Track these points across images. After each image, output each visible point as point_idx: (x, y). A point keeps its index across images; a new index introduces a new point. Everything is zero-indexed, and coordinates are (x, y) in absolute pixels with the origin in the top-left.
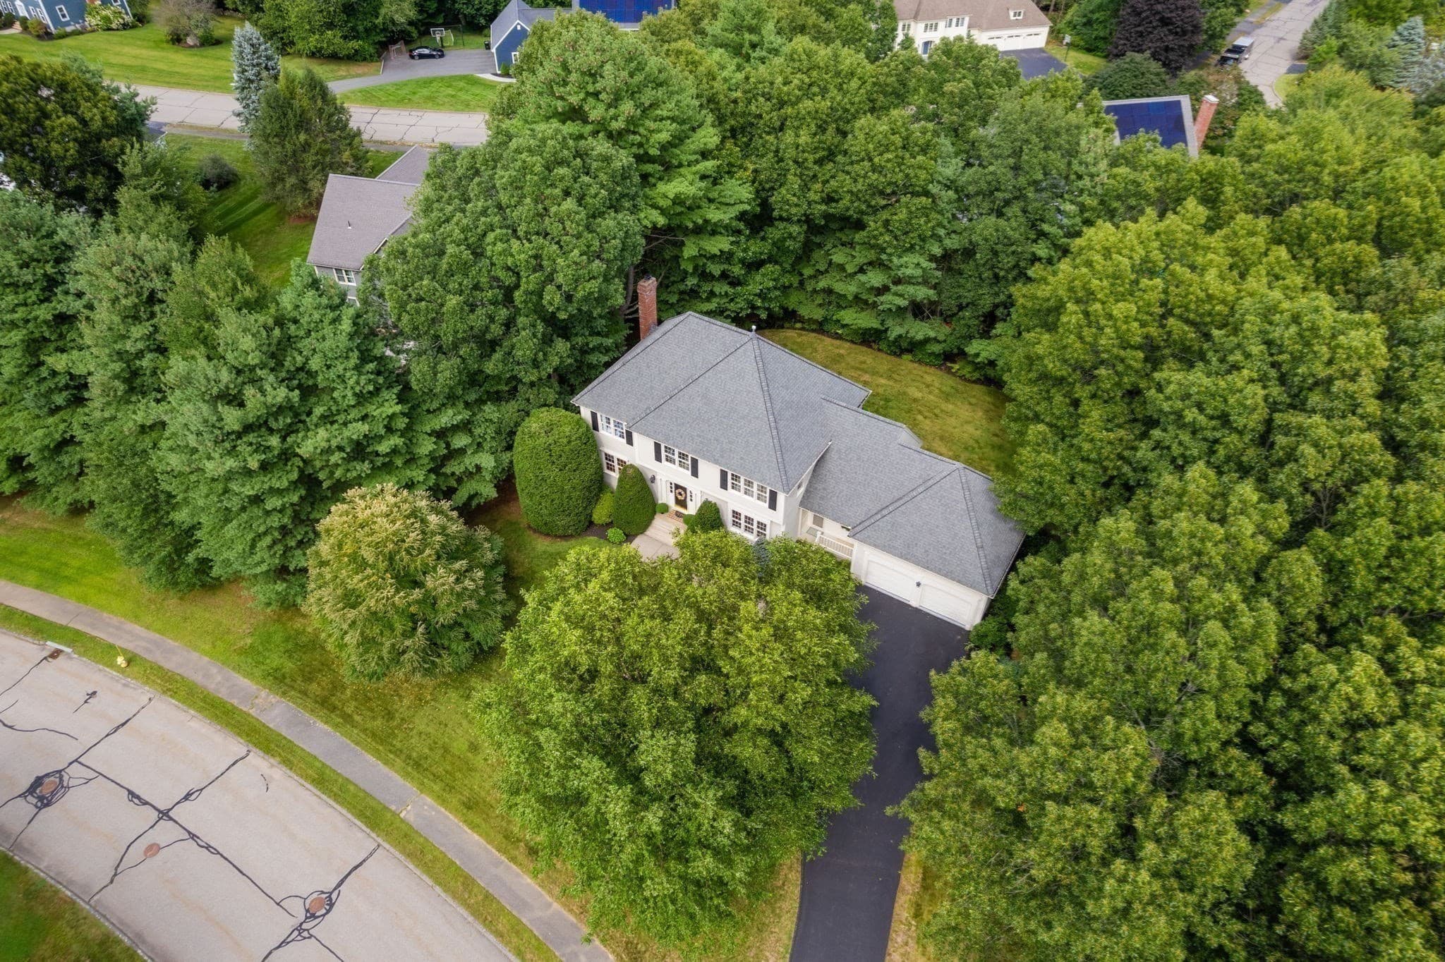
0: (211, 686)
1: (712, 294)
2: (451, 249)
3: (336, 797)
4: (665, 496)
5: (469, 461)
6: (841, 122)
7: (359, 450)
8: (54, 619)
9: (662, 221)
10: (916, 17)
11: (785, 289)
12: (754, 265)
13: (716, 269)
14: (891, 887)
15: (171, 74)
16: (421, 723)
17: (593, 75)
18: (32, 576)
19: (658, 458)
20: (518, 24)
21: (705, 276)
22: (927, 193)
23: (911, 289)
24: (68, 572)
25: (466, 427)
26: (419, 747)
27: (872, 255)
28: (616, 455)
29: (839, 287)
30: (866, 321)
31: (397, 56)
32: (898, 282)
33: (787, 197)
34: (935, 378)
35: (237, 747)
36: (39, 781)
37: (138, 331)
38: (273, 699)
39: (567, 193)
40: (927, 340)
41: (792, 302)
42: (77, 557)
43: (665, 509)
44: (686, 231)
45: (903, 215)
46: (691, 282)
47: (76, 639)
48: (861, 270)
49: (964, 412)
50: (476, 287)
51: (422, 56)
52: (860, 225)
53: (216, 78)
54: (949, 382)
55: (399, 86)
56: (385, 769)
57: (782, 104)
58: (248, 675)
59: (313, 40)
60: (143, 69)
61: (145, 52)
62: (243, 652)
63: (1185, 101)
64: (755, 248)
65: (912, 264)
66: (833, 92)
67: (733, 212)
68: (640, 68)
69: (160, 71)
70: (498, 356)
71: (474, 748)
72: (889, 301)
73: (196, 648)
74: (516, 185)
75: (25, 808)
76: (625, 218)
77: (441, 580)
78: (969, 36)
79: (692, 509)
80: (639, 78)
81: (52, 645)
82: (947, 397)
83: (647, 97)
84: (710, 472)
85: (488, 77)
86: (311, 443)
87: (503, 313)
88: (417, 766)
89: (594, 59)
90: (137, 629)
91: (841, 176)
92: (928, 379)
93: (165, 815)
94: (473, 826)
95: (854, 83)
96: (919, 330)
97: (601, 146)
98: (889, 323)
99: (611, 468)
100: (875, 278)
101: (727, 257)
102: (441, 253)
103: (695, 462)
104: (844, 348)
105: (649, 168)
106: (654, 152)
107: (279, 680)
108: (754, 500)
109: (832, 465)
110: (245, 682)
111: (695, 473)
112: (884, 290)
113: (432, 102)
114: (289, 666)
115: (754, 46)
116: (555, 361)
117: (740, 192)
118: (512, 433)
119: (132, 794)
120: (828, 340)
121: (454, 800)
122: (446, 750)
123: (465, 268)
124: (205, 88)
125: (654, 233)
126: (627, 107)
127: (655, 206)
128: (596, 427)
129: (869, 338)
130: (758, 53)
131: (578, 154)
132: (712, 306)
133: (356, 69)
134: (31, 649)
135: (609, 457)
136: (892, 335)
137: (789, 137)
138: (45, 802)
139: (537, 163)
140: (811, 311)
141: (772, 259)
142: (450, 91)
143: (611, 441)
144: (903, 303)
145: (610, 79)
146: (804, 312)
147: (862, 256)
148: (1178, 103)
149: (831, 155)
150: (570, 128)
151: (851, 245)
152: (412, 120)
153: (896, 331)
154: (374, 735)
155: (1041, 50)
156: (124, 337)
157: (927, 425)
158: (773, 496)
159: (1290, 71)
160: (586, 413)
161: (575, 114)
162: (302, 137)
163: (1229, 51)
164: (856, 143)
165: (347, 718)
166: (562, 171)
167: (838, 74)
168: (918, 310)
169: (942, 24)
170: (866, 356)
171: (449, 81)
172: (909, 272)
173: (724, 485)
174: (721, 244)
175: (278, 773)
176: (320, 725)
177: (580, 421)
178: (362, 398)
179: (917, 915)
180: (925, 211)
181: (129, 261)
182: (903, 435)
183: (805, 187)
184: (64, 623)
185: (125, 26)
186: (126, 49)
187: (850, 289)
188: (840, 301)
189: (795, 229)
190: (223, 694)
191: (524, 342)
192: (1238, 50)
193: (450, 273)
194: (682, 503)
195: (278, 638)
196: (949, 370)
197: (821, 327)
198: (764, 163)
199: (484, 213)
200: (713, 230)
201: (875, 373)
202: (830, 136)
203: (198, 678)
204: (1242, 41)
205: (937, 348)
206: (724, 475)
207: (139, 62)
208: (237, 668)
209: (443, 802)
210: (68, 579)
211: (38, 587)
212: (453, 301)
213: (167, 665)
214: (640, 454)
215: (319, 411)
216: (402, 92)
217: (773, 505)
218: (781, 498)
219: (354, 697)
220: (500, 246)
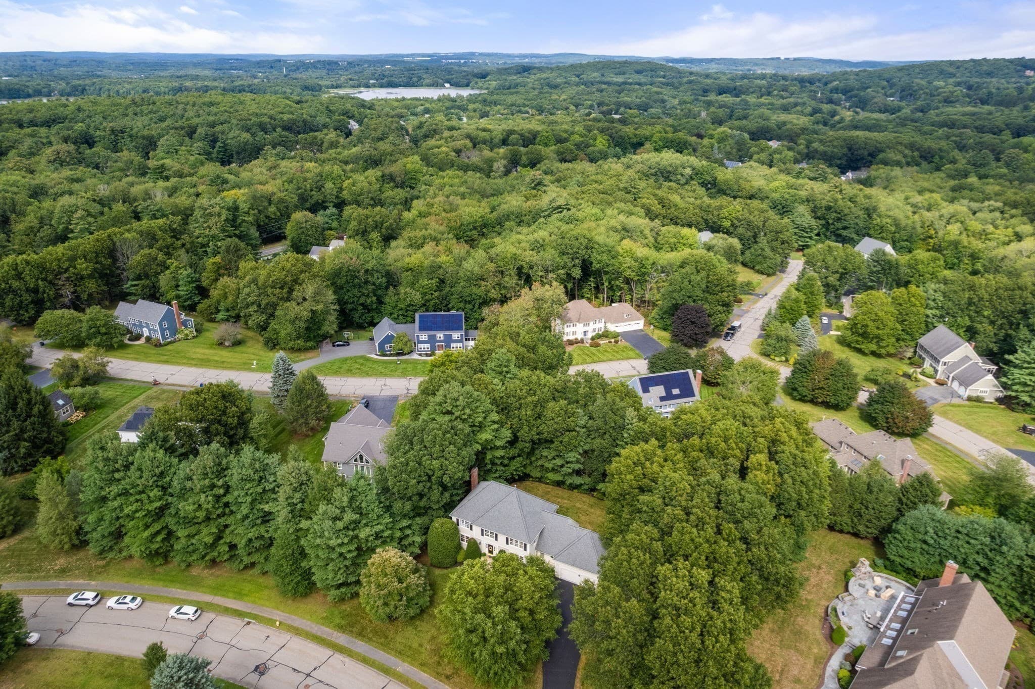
0: (314, 632)
1: (497, 470)
2: (411, 464)
3: (371, 666)
4: (484, 550)
5: (410, 540)
6: (542, 403)
7: (377, 536)
8: (245, 610)
9: (480, 448)
10: (579, 321)
11: (525, 466)
12: (513, 458)
13: (498, 462)
14: (573, 677)
15: (223, 362)
16: (399, 639)
17: (457, 400)
18: (231, 595)
19: (482, 535)
20: (389, 332)
21: (493, 464)
22: (575, 431)
23: (572, 466)
24: (244, 592)
25: (409, 527)
26: (400, 647)
27: (557, 453)
28: (466, 535)
29: (546, 465)
30: (558, 477)
31: (327, 346)
32: (568, 463)
33: (523, 433)
34: (586, 498)
35: (329, 652)
36: (257, 667)
37: (298, 495)
38: (339, 634)
39: (450, 443)
40: (581, 485)
41: (527, 471)
42: (247, 587)
43: (485, 555)
44: (487, 449)
45: (566, 439)
46: (489, 467)
47: (255, 617)
48: (554, 458)
49: (598, 512)
50: (420, 476)
51: (338, 345)
52: (552, 442)
53: (245, 364)
54: (593, 500)
55: (332, 363)
56: (388, 656)
57: (520, 399)
58: (328, 627)
59: (291, 344)
60: (208, 361)
61: (207, 351)
62: (322, 618)
63: (690, 371)
64: (514, 452)
65: (572, 456)
66: (538, 393)
67: (504, 441)
68: (471, 396)
69: (217, 361)
70: (425, 499)
71: (421, 645)
72: (566, 470)
73: (304, 618)
74: (434, 442)
75: (256, 676)
76: (469, 449)
77: (413, 579)
78: (605, 327)
79: (495, 553)
80: (471, 400)
81: (247, 620)
82: (591, 506)
83: (473, 406)
84: (502, 538)
85: (373, 356)
86: (363, 533)
87: (429, 484)
88: (400, 653)
89: (456, 395)
90: (279, 612)
91: (544, 425)
92: (584, 499)
93: (308, 675)
94: (424, 672)
95: (546, 389)
96: (578, 480)
97: (461, 426)
98: (566, 478)
99: (463, 540)
100: (559, 462)
101: (502, 457)
102: (407, 464)
103: (496, 535)
104: (550, 488)
105: (475, 429)
106: (477, 424)
107: (341, 628)
108: (518, 548)
109: (546, 533)
110: (327, 629)
111: (496, 539)
112: (562, 466)
113: (350, 372)
114: (343, 622)
115: (507, 372)
116: (445, 500)
117: (507, 434)
118: (428, 528)
119: (294, 670)
120: (543, 485)
121: (416, 664)
122: (410, 647)
123: (416, 470)
124: (240, 369)
125: (478, 453)
126: (468, 411)
127: (478, 443)
128: (458, 524)
129: (559, 484)
130: (509, 376)
131: (452, 428)
132: (497, 475)
133: (309, 355)
134: (239, 622)
135: (462, 536)
136: (568, 483)
137: (523, 412)
138: (262, 674)
139: (440, 433)
140: (536, 473)
141: (519, 456)
142: (357, 366)
143: (464, 530)
144: (570, 471)
145: (461, 402)
146: (533, 474)
147: (554, 454)
148: (687, 373)
149: (539, 416)
150: (447, 418)
151: (550, 448)
152: (342, 383)
153: (569, 481)
154: (382, 644)
155: (641, 330)
156: (293, 498)
157: (583, 518)
158: (525, 545)
159: (759, 337)
160: (454, 519)
161: (449, 413)
162: (309, 402)
163: (729, 329)
164: (548, 413)
165: (370, 639)
166: (448, 435)
167: (540, 385)
168: (578, 473)
169: (591, 324)
170: (559, 491)
171: (355, 359)
172: (571, 459)
173: (507, 543)
174: (500, 453)
175: (347, 660)
176: (360, 642)
177: (453, 522)
178: (379, 516)
179: (583, 685)
180: (576, 438)
181: (296, 471)
182: (570, 521)
183: (530, 430)
184: (248, 611)
185: (194, 337)
186: (198, 350)
187: (550, 465)
188: (548, 470)
189: (527, 445)
190: (319, 634)
191: (435, 494)
192: (733, 328)
193: (411, 472)
194: (491, 552)
195: (336, 612)
196: (593, 495)
197: (540, 480)
198: (515, 421)
199: (420, 450)
200: (498, 448)
201: (563, 498)
202: (538, 410)
203: (308, 629)
204: (736, 324)
205: (586, 487)
206: (507, 539)
207: (205, 357)
208: (323, 624)
209: (412, 665)
210: (246, 595)
211: (235, 598)
212: (414, 482)
213: (295, 625)
214: (475, 534)
215: (364, 522)
216: (335, 367)
217: (525, 549)
218: (528, 546)
219: (371, 631)
220: (428, 462)
